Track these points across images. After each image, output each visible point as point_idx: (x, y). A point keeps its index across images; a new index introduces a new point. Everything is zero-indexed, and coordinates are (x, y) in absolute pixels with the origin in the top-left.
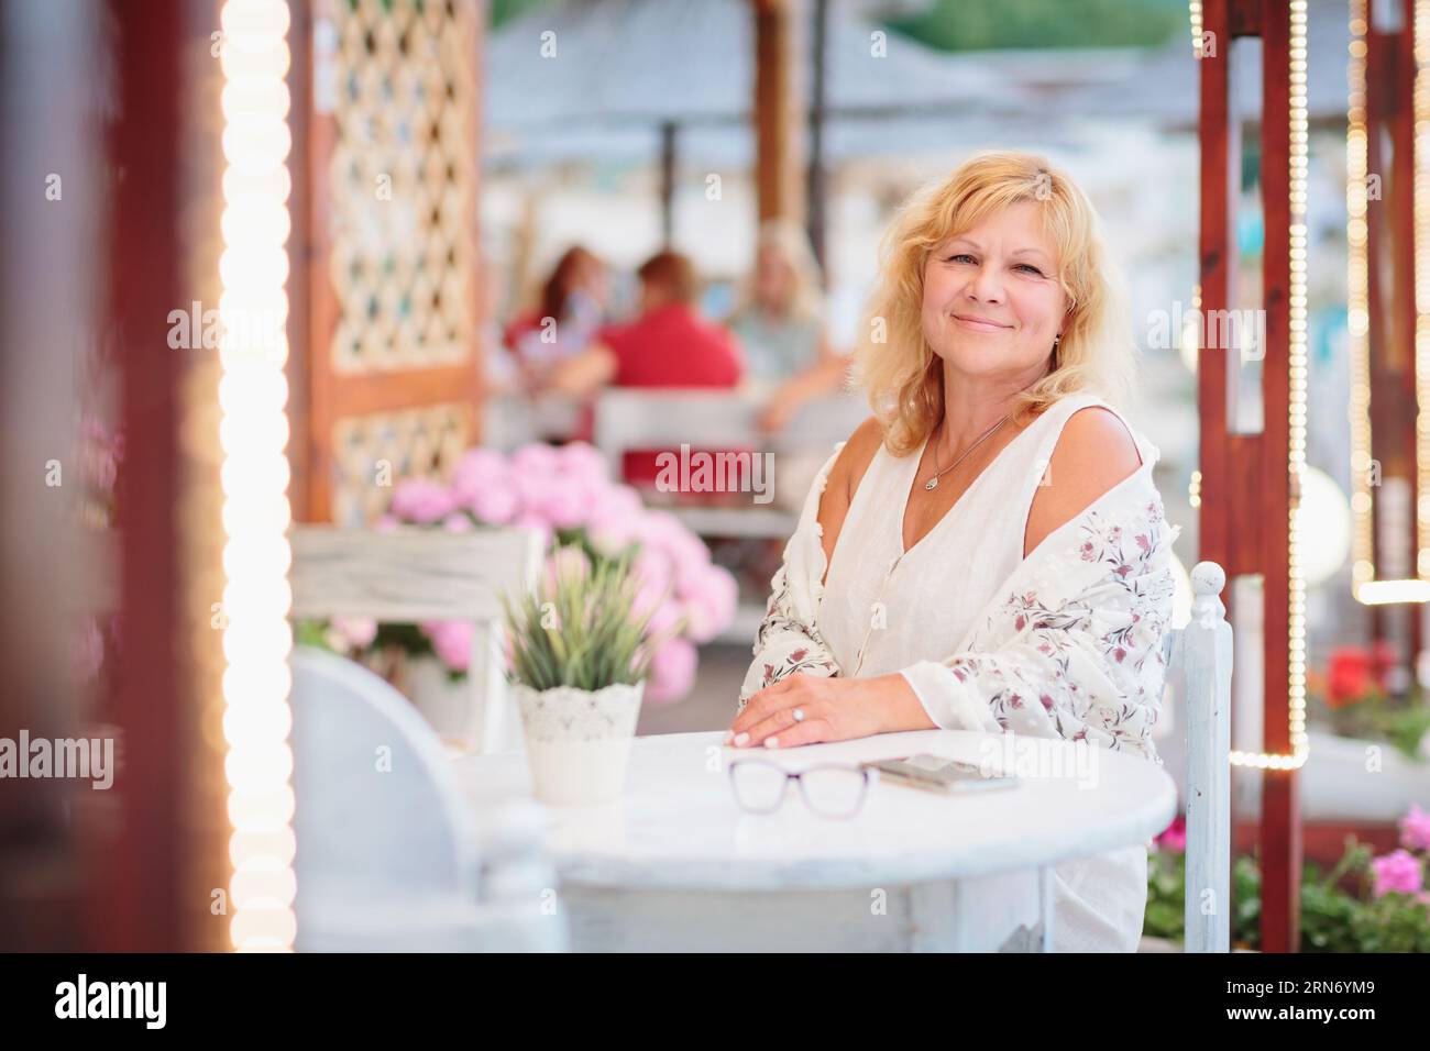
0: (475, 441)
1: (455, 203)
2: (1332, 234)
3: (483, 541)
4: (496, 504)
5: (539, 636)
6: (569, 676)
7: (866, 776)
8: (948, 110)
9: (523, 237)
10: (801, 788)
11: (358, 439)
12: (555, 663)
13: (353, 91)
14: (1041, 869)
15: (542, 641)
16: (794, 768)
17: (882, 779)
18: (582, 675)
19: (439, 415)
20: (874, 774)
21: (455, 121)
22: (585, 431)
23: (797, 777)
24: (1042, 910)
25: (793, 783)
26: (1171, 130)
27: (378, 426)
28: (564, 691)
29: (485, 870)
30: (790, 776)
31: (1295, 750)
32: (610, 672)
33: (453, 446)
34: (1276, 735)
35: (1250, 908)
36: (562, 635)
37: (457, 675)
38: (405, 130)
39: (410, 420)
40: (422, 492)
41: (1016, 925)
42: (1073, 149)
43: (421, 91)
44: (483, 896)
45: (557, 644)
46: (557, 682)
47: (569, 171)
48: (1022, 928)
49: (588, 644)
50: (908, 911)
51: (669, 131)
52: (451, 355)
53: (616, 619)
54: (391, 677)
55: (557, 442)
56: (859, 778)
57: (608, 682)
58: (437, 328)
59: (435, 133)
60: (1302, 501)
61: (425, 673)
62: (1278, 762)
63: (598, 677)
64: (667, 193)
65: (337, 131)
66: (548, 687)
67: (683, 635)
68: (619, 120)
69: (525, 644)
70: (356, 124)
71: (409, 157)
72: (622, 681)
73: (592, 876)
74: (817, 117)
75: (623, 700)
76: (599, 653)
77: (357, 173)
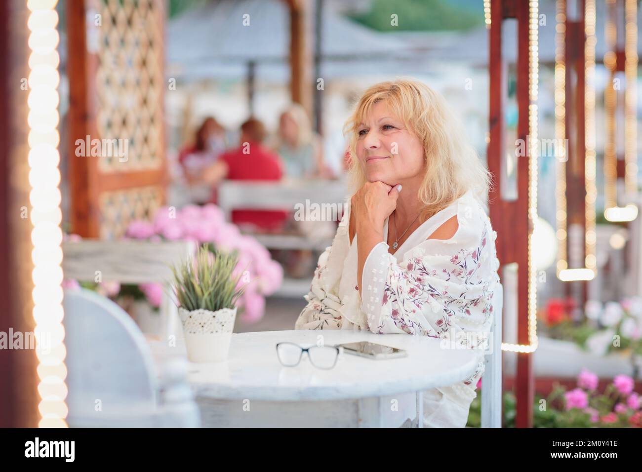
0: (164, 203)
1: (154, 95)
2: (548, 116)
3: (167, 247)
4: (174, 231)
5: (189, 285)
6: (203, 304)
7: (338, 350)
8: (377, 57)
9: (186, 113)
10: (309, 355)
11: (112, 202)
12: (197, 298)
13: (106, 43)
14: (417, 392)
15: (191, 288)
16: (305, 347)
17: (345, 352)
18: (209, 304)
19: (147, 192)
20: (341, 350)
21: (153, 57)
22: (214, 199)
23: (307, 350)
24: (417, 413)
25: (305, 353)
26: (477, 68)
27: (120, 196)
28: (201, 310)
29: (162, 391)
30: (303, 350)
31: (531, 343)
32: (222, 302)
33: (155, 206)
34: (523, 337)
35: (511, 414)
36: (200, 285)
37: (156, 309)
38: (130, 62)
39: (134, 194)
40: (140, 226)
41: (406, 419)
42: (432, 75)
43: (137, 44)
44: (162, 401)
45: (198, 289)
46: (198, 307)
47: (207, 84)
48: (408, 420)
49: (211, 289)
50: (357, 411)
51: (251, 65)
52: (153, 165)
53: (225, 278)
54: (128, 310)
55: (201, 204)
56: (335, 351)
57: (221, 307)
58: (146, 151)
59: (144, 63)
60: (534, 231)
61: (143, 309)
62: (524, 349)
63: (216, 306)
64: (251, 95)
65: (99, 61)
66: (194, 309)
67: (258, 291)
68: (228, 60)
69: (183, 290)
70: (108, 58)
71: (132, 74)
72: (227, 307)
73: (214, 394)
74: (318, 59)
75: (227, 315)
76: (217, 294)
77: (108, 82)
